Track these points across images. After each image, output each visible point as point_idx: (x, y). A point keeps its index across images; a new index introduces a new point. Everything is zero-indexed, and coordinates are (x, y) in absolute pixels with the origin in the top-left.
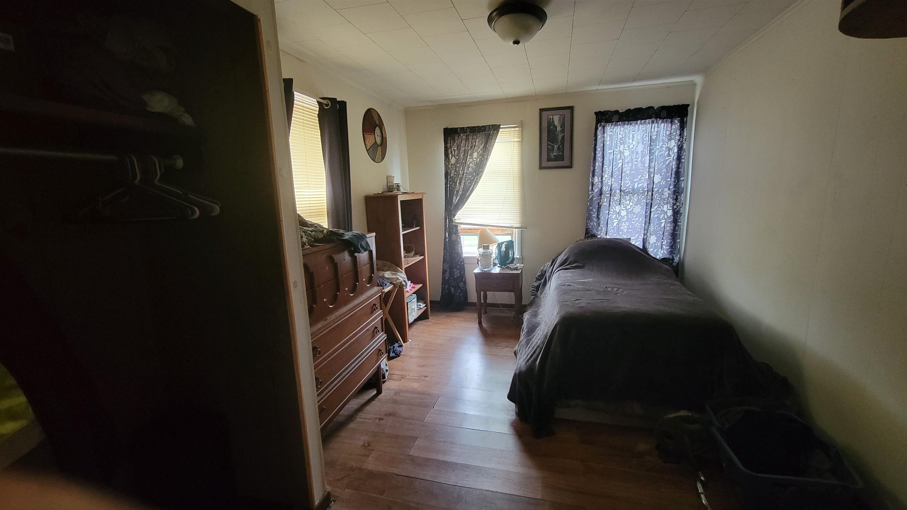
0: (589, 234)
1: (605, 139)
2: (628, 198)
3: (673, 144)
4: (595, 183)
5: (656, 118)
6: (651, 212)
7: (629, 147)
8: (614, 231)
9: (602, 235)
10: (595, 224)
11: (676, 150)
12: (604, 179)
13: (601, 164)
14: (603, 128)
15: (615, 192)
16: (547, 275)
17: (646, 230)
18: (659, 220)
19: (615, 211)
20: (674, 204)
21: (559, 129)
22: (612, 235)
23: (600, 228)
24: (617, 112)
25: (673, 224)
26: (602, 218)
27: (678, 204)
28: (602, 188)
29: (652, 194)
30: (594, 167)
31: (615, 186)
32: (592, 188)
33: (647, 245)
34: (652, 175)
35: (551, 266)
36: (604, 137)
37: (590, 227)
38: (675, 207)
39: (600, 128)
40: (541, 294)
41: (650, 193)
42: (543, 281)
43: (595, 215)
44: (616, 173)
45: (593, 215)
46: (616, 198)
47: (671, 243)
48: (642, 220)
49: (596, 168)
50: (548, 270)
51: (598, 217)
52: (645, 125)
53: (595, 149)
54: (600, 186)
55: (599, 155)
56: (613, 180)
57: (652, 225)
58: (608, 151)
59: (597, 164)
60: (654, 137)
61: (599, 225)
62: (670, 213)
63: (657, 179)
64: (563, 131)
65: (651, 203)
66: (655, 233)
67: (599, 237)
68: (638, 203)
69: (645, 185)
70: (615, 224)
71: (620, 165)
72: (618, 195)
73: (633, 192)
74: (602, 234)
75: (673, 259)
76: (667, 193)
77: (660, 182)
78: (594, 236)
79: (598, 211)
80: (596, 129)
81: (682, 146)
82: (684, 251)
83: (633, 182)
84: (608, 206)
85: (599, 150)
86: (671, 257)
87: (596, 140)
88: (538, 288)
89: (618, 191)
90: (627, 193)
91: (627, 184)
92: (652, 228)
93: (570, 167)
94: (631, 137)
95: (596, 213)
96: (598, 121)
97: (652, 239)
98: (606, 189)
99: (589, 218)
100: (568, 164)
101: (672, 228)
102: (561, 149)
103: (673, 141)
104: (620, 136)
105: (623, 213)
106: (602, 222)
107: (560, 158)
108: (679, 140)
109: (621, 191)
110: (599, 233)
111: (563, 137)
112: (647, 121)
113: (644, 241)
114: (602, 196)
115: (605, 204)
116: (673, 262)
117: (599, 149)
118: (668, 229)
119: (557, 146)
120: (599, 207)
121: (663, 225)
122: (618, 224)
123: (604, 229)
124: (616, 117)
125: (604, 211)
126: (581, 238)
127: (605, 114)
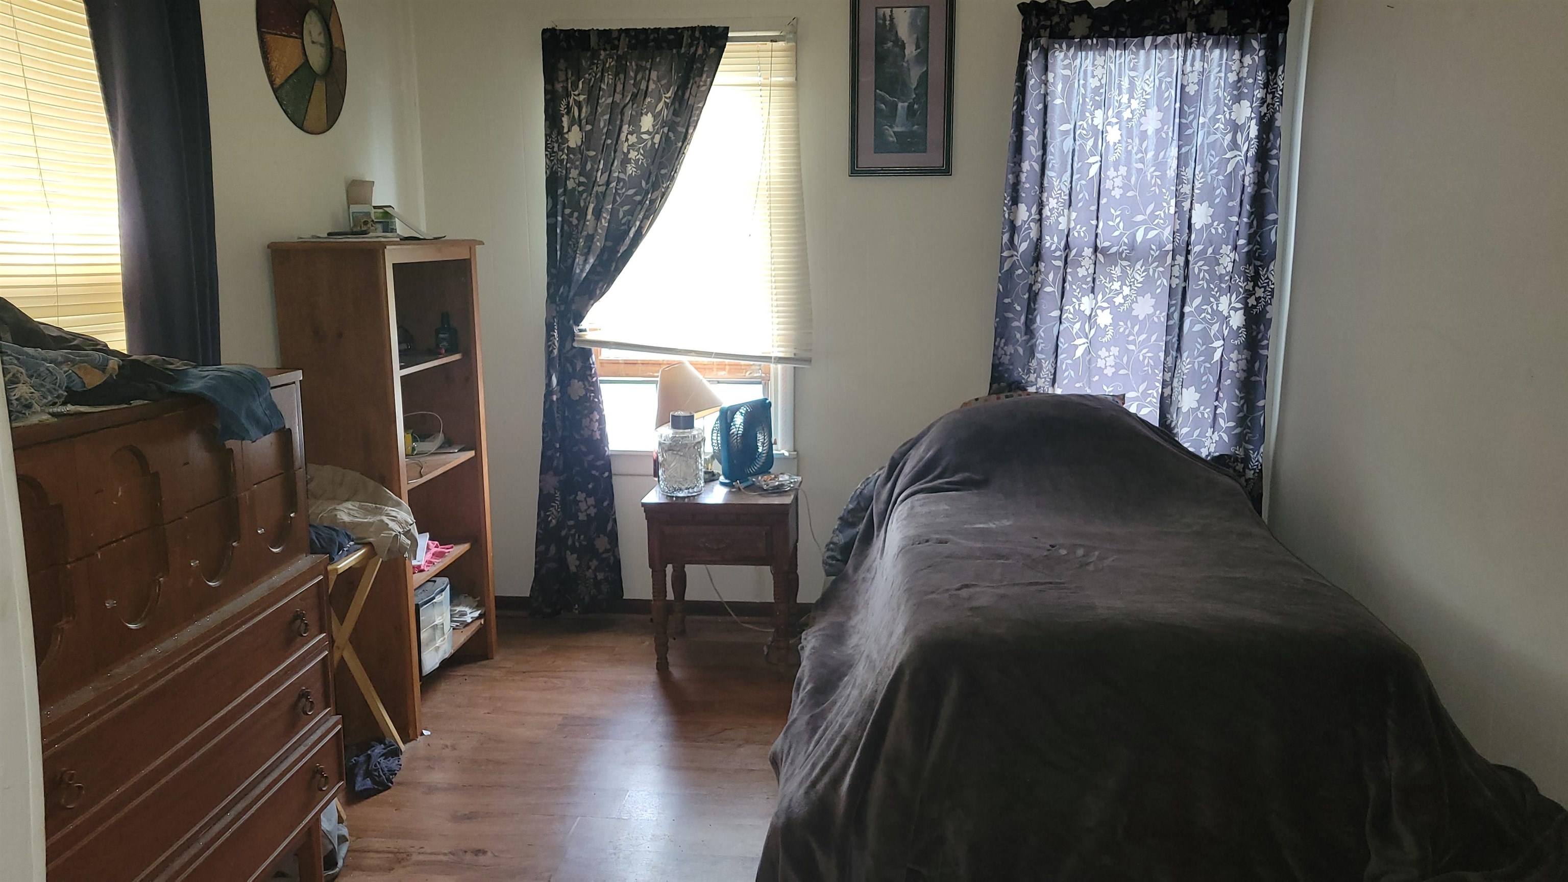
0: (999, 381)
1: (1051, 88)
2: (1117, 271)
3: (1245, 112)
4: (1019, 223)
5: (1198, 31)
6: (1182, 315)
7: (1119, 115)
8: (1077, 373)
9: (1039, 384)
10: (1021, 351)
11: (1254, 131)
12: (1046, 212)
13: (1037, 167)
14: (1042, 56)
15: (1079, 254)
16: (877, 507)
17: (1171, 370)
18: (1206, 338)
19: (1079, 313)
20: (1249, 293)
21: (910, 51)
22: (1069, 384)
23: (1034, 363)
24: (1083, 6)
25: (1246, 354)
26: (1040, 332)
27: (1260, 292)
28: (1040, 238)
29: (1187, 262)
30: (1017, 174)
31: (1081, 233)
32: (1011, 239)
33: (1173, 416)
34: (1186, 205)
35: (888, 478)
36: (1046, 83)
37: (1005, 359)
38: (1252, 301)
39: (1034, 55)
40: (856, 569)
41: (1180, 260)
42: (862, 526)
43: (1019, 323)
44: (1083, 196)
45: (1015, 324)
46: (1081, 272)
47: (1240, 409)
48: (1158, 339)
49: (1023, 177)
50: (879, 494)
51: (1029, 330)
52: (1165, 52)
53: (1021, 122)
54: (1034, 235)
55: (1032, 137)
56: (1074, 215)
57: (1185, 355)
58: (1059, 128)
59: (1026, 166)
60: (1192, 89)
61: (1031, 352)
62: (1237, 320)
63: (1201, 215)
64: (923, 57)
65: (1184, 288)
66: (1196, 380)
67: (1032, 389)
68: (1148, 285)
69: (1167, 233)
70: (1079, 352)
71: (1094, 170)
72: (1087, 263)
73: (1133, 254)
74: (1041, 382)
75: (1246, 460)
76: (1227, 259)
77: (1210, 225)
78: (1019, 386)
79: (1030, 310)
80: (1024, 56)
81: (1272, 119)
82: (1277, 436)
83: (1131, 225)
84: (1058, 296)
85: (1033, 121)
86: (1240, 453)
87: (1023, 93)
88: (846, 549)
89: (1088, 252)
90: (1113, 258)
91: (1114, 229)
92: (1185, 365)
93: (946, 170)
94: (1125, 84)
95: (1023, 318)
96: (1029, 34)
97: (1188, 399)
98: (1052, 242)
99: (1001, 331)
100: (937, 161)
101: (1243, 364)
102: (918, 114)
103: (1246, 104)
104: (1093, 83)
105: (1104, 318)
106: (1043, 343)
107: (915, 141)
108: (1263, 101)
109: (1096, 249)
110: (1032, 377)
111: (925, 76)
112: (1173, 38)
113: (1165, 404)
114: (1042, 265)
115: (1049, 288)
116: (1246, 467)
117: (1031, 119)
118: (1232, 367)
119: (906, 104)
120: (1033, 297)
121: (1217, 356)
122: (1088, 351)
123: (1047, 366)
124: (1081, 24)
125: (1047, 311)
126: (981, 388)
127: (1049, 10)
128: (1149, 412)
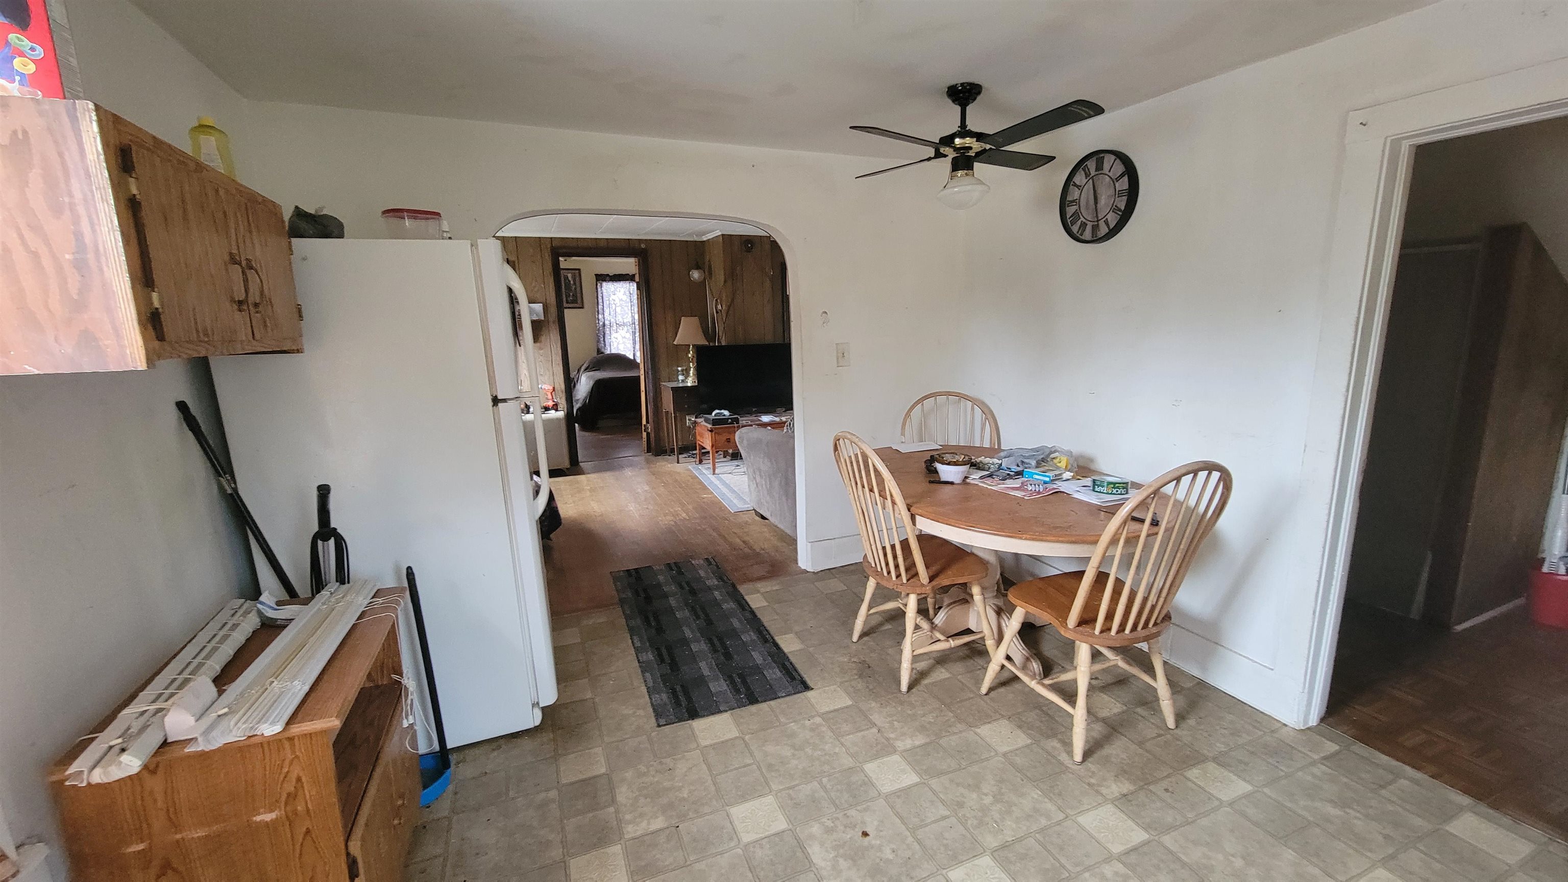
0: (599, 351)
2: (621, 328)
4: (599, 318)
7: (617, 296)
8: (615, 349)
9: (608, 352)
10: (603, 344)
12: (605, 316)
13: (602, 307)
15: (613, 325)
16: (575, 380)
19: (614, 336)
21: (572, 282)
22: (614, 351)
23: (606, 347)
24: (608, 275)
26: (607, 341)
30: (598, 308)
31: (612, 320)
32: (598, 322)
36: (602, 290)
37: (600, 346)
39: (599, 284)
41: (633, 326)
43: (602, 339)
44: (612, 313)
46: (614, 328)
48: (631, 342)
51: (604, 340)
53: (597, 297)
54: (603, 321)
55: (600, 301)
56: (611, 317)
58: (605, 299)
59: (600, 307)
61: (605, 345)
64: (575, 284)
67: (606, 352)
69: (631, 321)
70: (615, 345)
71: (614, 308)
72: (615, 326)
73: (624, 324)
78: (602, 353)
79: (604, 337)
80: (597, 285)
84: (609, 333)
87: (597, 292)
89: (615, 324)
90: (620, 326)
91: (620, 319)
93: (582, 308)
94: (618, 290)
95: (602, 337)
96: (597, 280)
98: (607, 323)
99: (598, 341)
100: (581, 306)
102: (575, 296)
104: (611, 290)
106: (607, 344)
107: (575, 301)
110: (606, 350)
111: (576, 288)
113: (634, 355)
114: (605, 327)
115: (607, 332)
117: (600, 298)
119: (572, 294)
120: (604, 334)
122: (617, 344)
123: (609, 349)
124: (607, 278)
125: (607, 337)
126: (595, 354)
127: (601, 275)
128: (632, 357)
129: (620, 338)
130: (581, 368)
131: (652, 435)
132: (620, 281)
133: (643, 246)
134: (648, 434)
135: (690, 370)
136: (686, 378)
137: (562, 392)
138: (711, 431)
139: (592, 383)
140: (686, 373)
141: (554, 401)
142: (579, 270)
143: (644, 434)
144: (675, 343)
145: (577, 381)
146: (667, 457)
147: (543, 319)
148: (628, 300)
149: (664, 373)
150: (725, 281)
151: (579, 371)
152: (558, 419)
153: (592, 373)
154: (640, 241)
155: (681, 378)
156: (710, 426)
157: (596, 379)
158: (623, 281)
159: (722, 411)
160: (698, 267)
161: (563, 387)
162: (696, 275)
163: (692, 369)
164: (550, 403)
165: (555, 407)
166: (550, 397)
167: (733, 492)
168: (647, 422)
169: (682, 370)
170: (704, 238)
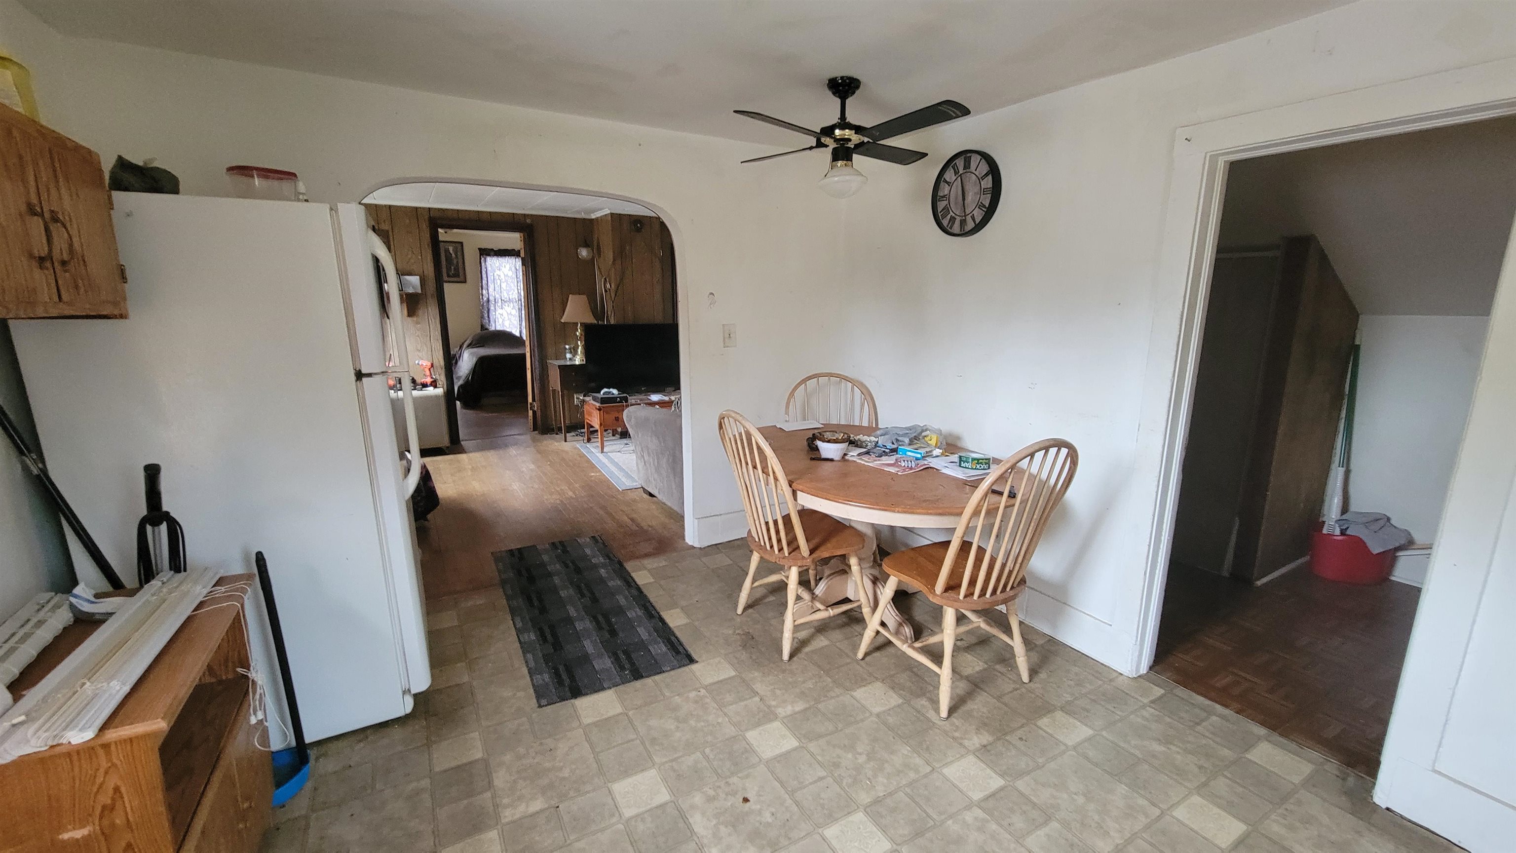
0: (483, 328)
1: (487, 266)
2: (507, 304)
4: (483, 294)
8: (499, 326)
9: (492, 328)
10: (487, 320)
12: (489, 292)
13: (486, 282)
15: (498, 301)
16: (457, 356)
19: (497, 313)
21: (453, 255)
22: (499, 328)
23: (490, 323)
24: (492, 250)
26: (491, 317)
28: (489, 297)
31: (497, 296)
32: (482, 297)
37: (484, 322)
39: (483, 259)
43: (486, 315)
44: (497, 288)
46: (499, 305)
49: (483, 284)
51: (488, 316)
53: (481, 272)
54: (487, 296)
55: (484, 276)
56: (494, 292)
58: (490, 274)
59: (483, 282)
61: (489, 321)
64: (456, 256)
67: (490, 328)
68: (514, 308)
69: (517, 297)
71: (499, 284)
72: (500, 302)
73: (510, 301)
78: (487, 329)
79: (488, 313)
80: (480, 259)
83: (508, 294)
84: (494, 309)
87: (481, 266)
89: (500, 300)
90: (505, 302)
91: (505, 295)
93: (465, 282)
94: (503, 266)
96: (481, 254)
98: (491, 298)
99: (482, 317)
100: (463, 281)
102: (457, 269)
104: (496, 265)
106: (492, 320)
107: (457, 275)
110: (490, 326)
111: (457, 262)
114: (490, 303)
115: (492, 308)
117: (484, 272)
119: (454, 267)
120: (489, 310)
122: (500, 322)
123: (493, 325)
124: (492, 253)
125: (492, 313)
126: (478, 330)
127: (485, 250)
128: (518, 334)
129: (505, 315)
130: (463, 344)
131: (539, 414)
132: (505, 256)
133: (528, 221)
134: (534, 413)
135: (578, 348)
136: (574, 356)
137: (442, 369)
138: (600, 410)
139: (475, 360)
140: (574, 351)
141: (432, 378)
142: (461, 243)
143: (530, 413)
144: (563, 321)
145: (460, 357)
146: (554, 435)
147: (420, 291)
148: (514, 276)
149: (551, 350)
150: (614, 260)
151: (461, 347)
152: (437, 397)
153: (475, 350)
154: (525, 215)
155: (568, 356)
156: (598, 405)
157: (478, 357)
158: (508, 256)
159: (611, 390)
160: (586, 245)
161: (442, 363)
162: (584, 253)
163: (580, 347)
164: (429, 380)
165: (434, 384)
166: (428, 373)
167: (621, 469)
168: (534, 400)
169: (570, 349)
170: (593, 216)
